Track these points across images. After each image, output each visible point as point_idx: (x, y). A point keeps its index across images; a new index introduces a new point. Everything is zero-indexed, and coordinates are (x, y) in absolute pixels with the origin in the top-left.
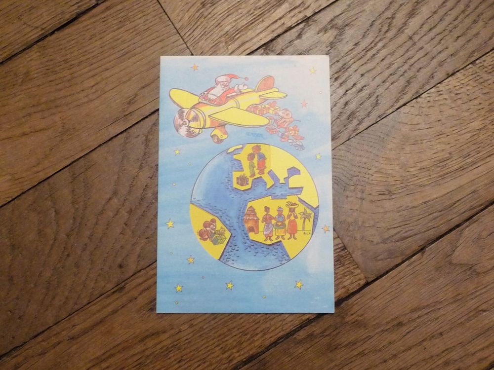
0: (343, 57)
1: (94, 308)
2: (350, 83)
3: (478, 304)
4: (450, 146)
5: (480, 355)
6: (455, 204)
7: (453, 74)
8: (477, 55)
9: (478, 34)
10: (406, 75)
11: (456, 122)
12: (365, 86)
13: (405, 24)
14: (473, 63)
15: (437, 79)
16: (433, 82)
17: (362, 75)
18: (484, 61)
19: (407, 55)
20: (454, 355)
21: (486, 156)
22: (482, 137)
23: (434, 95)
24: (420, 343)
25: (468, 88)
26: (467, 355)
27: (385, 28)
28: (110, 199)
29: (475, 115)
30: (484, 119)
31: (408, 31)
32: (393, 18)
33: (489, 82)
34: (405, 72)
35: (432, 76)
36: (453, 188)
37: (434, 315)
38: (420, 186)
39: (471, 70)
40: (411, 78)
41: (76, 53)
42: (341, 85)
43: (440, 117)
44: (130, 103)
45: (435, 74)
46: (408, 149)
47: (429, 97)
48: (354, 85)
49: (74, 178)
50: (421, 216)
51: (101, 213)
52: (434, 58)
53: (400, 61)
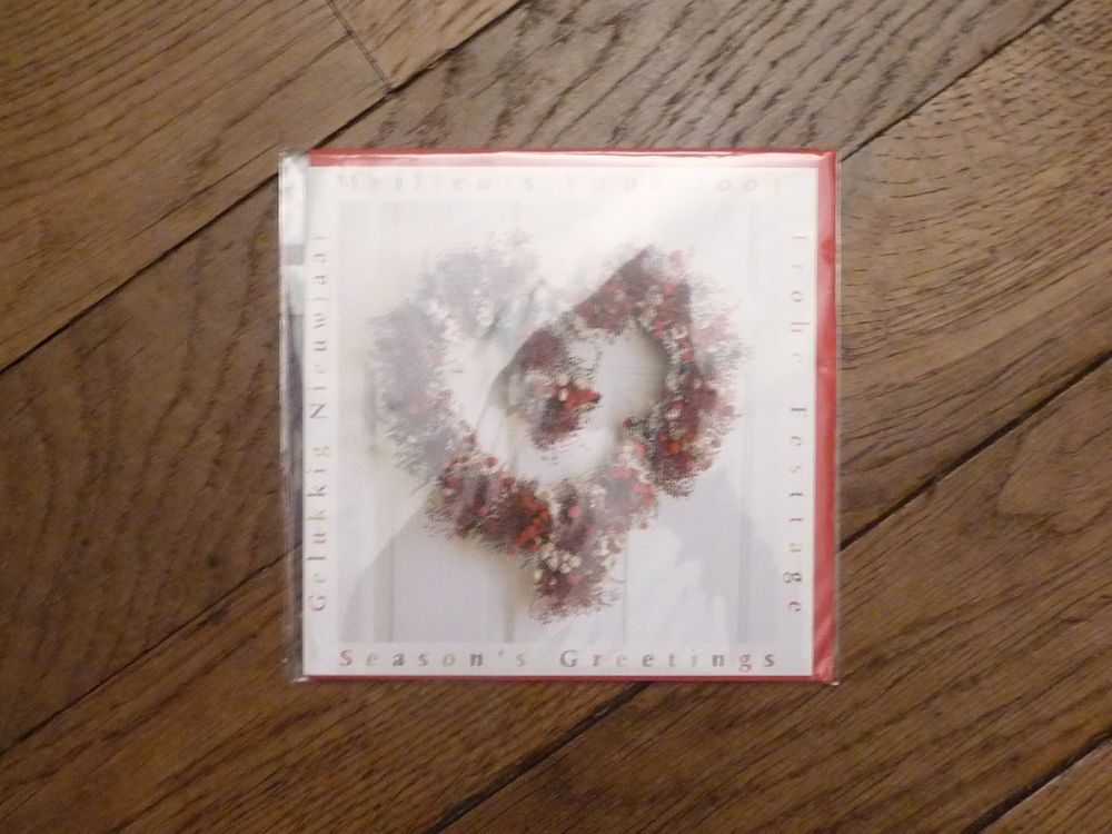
0: (724, 20)
1: (157, 664)
2: (743, 86)
3: (1061, 606)
4: (992, 231)
5: (1065, 722)
6: (1004, 372)
7: (997, 51)
10: (881, 57)
11: (1005, 172)
12: (781, 92)
14: (1046, 20)
15: (956, 67)
16: (948, 73)
17: (774, 64)
18: (1074, 14)
20: (1006, 725)
21: (1077, 251)
22: (1068, 206)
23: (953, 105)
24: (929, 701)
25: (1034, 84)
26: (1036, 724)
28: (174, 403)
29: (1051, 152)
30: (1072, 162)
33: (1087, 65)
34: (879, 50)
35: (945, 60)
36: (1000, 333)
37: (958, 638)
38: (921, 333)
39: (1040, 38)
40: (895, 65)
41: (61, 43)
42: (722, 90)
43: (966, 162)
44: (204, 163)
45: (953, 53)
46: (889, 244)
47: (939, 111)
48: (755, 89)
49: (84, 355)
50: (922, 408)
51: (155, 439)
52: (948, 11)
53: (866, 24)
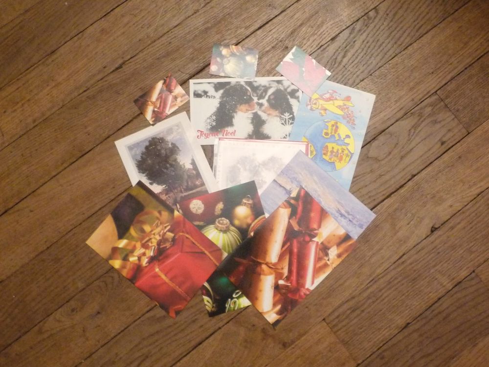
7: (363, 80)
8: (372, 72)
9: (372, 63)
13: (342, 61)
14: (371, 75)
15: (356, 83)
19: (343, 74)
20: (372, 194)
27: (333, 63)
31: (343, 64)
32: (336, 59)
33: (378, 82)
35: (354, 82)
39: (370, 78)
52: (354, 74)
53: (341, 76)
